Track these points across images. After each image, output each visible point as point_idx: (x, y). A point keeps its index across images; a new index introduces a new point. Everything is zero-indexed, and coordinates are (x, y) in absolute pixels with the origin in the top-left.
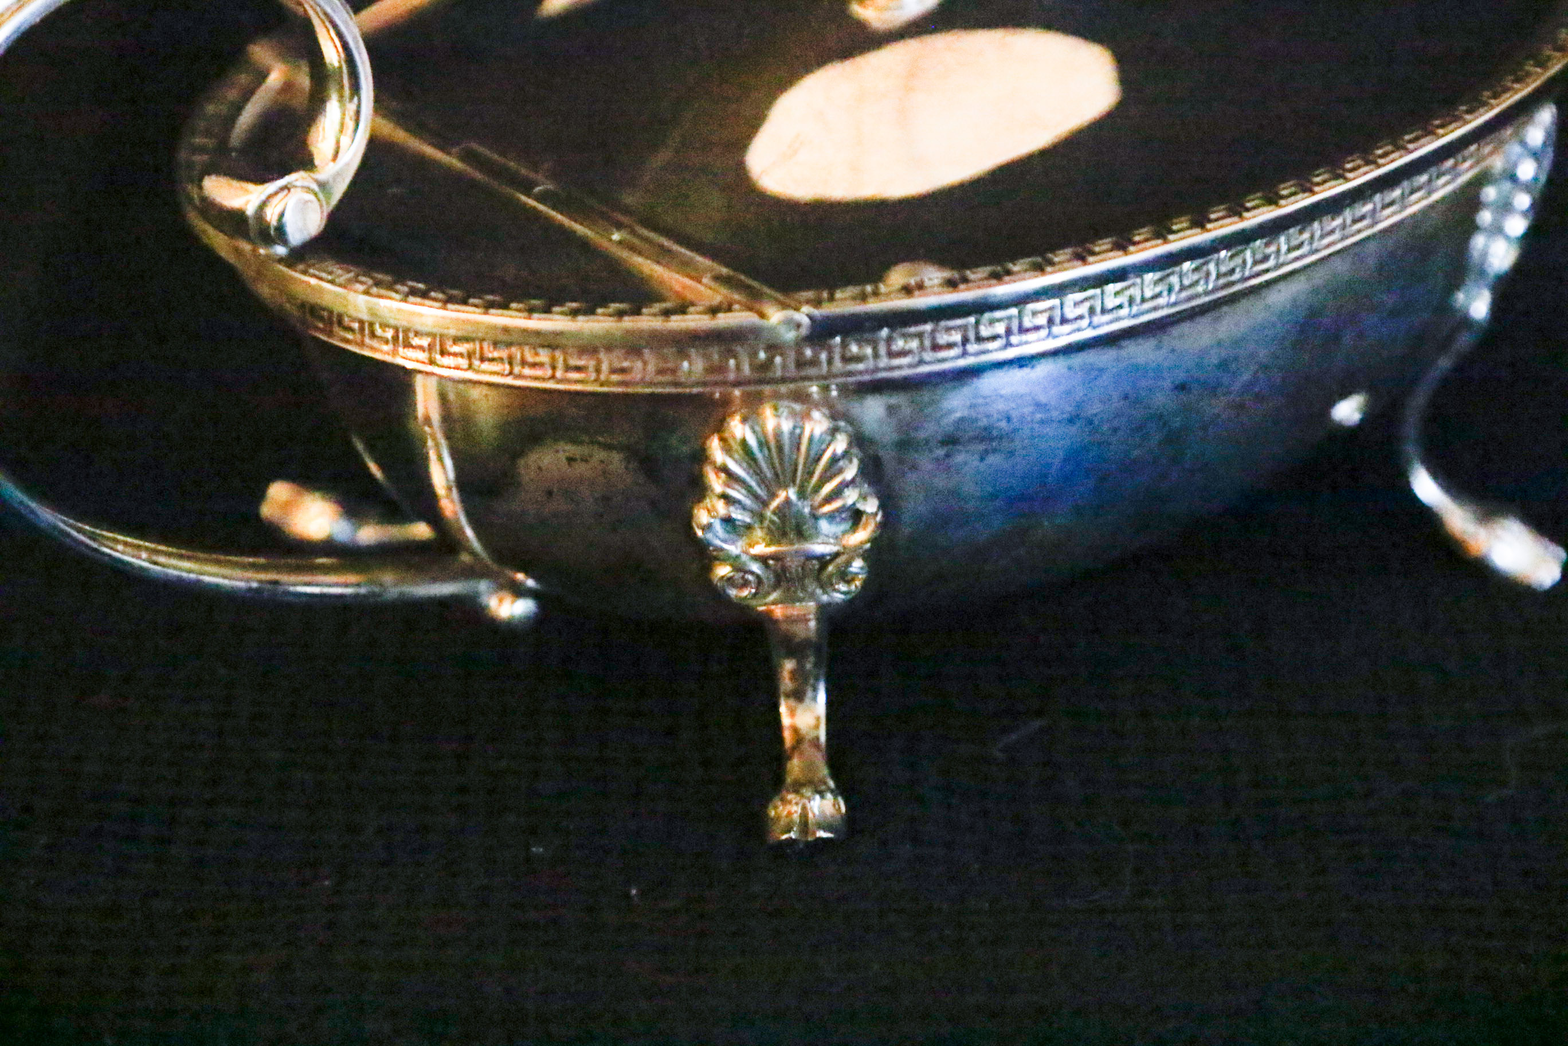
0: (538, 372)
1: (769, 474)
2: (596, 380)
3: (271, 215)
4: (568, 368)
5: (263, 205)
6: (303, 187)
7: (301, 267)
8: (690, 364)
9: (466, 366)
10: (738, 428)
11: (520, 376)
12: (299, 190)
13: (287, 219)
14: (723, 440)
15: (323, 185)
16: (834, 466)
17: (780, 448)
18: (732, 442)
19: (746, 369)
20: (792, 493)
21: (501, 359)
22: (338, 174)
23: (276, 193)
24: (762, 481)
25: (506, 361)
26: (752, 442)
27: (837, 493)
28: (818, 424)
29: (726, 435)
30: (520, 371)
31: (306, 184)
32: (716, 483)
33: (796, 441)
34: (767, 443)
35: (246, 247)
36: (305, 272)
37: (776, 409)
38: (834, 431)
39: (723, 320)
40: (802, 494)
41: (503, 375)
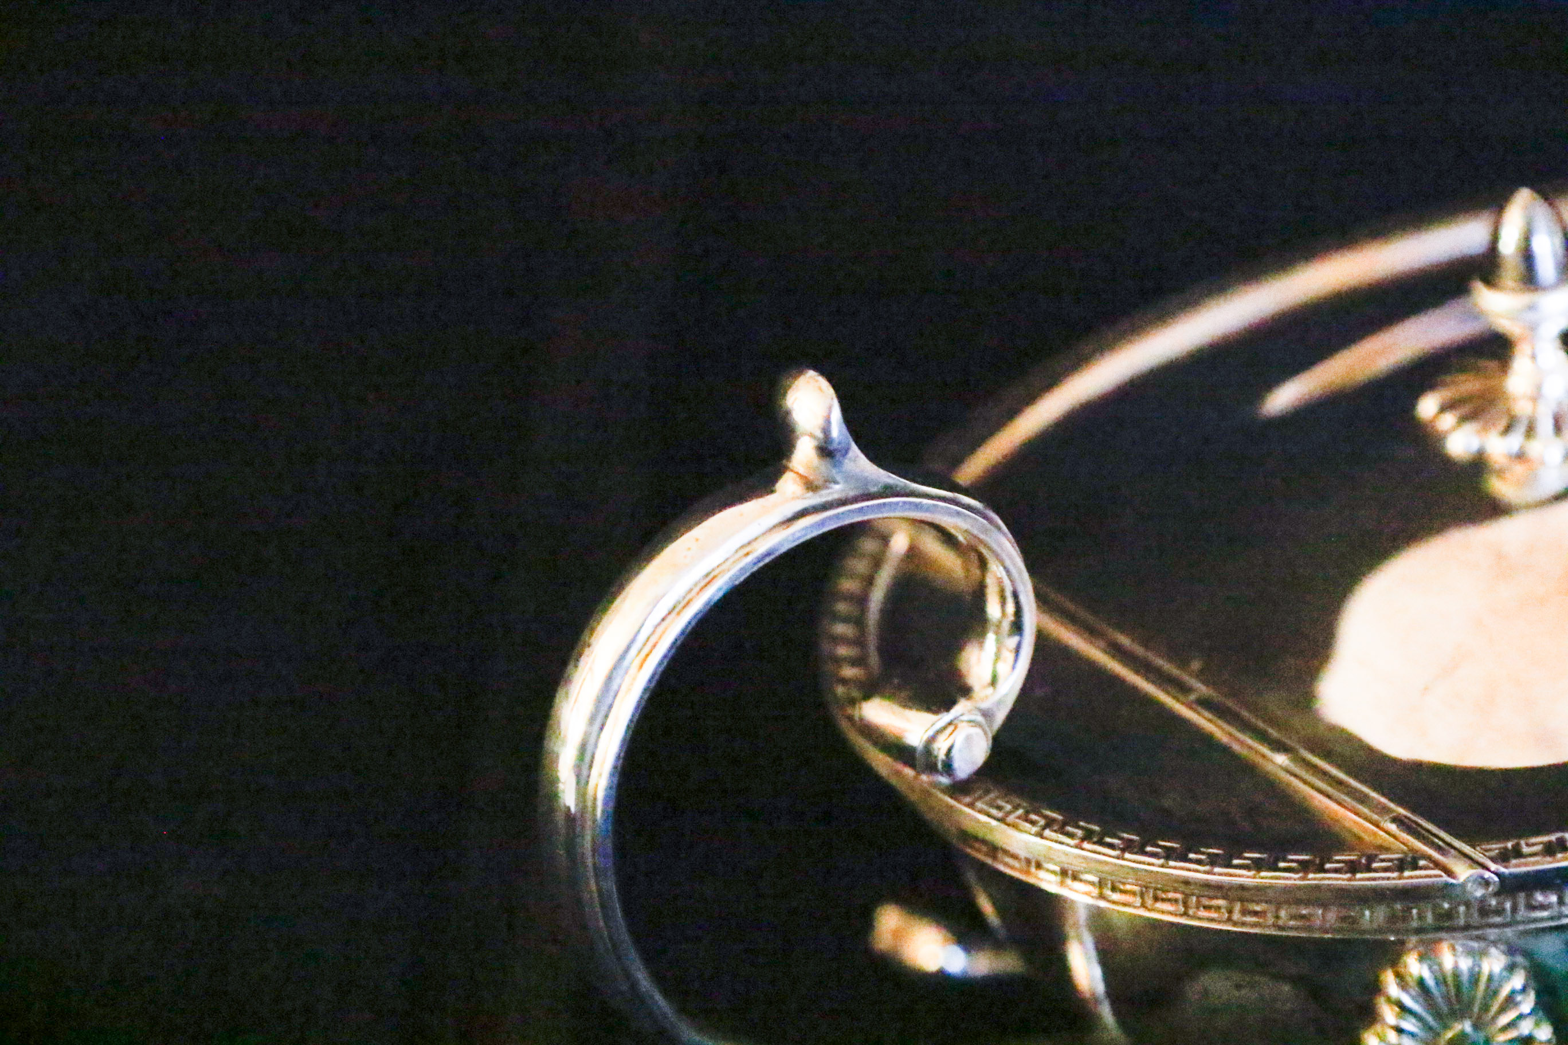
0: (1214, 915)
1: (1445, 1009)
2: (1274, 925)
3: (940, 748)
4: (1244, 912)
5: (932, 739)
6: (970, 721)
7: (968, 800)
8: (1372, 913)
9: (1138, 904)
10: (1414, 966)
11: (1195, 917)
12: (965, 724)
13: (955, 753)
14: (1399, 976)
15: (987, 714)
16: (1510, 1001)
17: (1458, 986)
18: (1409, 979)
19: (1430, 918)
20: (1467, 1026)
21: (1176, 901)
22: (999, 703)
23: (945, 728)
24: (1438, 1015)
25: (1181, 903)
26: (1430, 982)
27: (1512, 1025)
28: (1494, 963)
29: (1402, 970)
30: (1195, 913)
31: (973, 717)
32: (1389, 1015)
33: (1475, 978)
34: (1445, 982)
35: (909, 772)
36: (971, 805)
37: (1454, 949)
38: (1511, 968)
39: (1411, 878)
40: (1476, 1027)
41: (1176, 915)
